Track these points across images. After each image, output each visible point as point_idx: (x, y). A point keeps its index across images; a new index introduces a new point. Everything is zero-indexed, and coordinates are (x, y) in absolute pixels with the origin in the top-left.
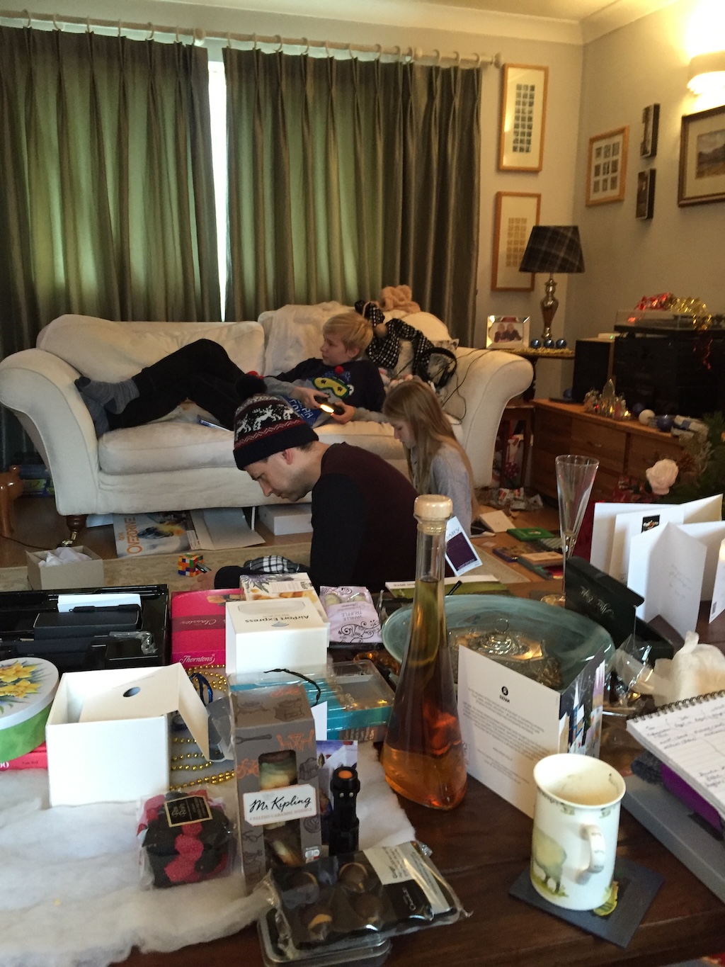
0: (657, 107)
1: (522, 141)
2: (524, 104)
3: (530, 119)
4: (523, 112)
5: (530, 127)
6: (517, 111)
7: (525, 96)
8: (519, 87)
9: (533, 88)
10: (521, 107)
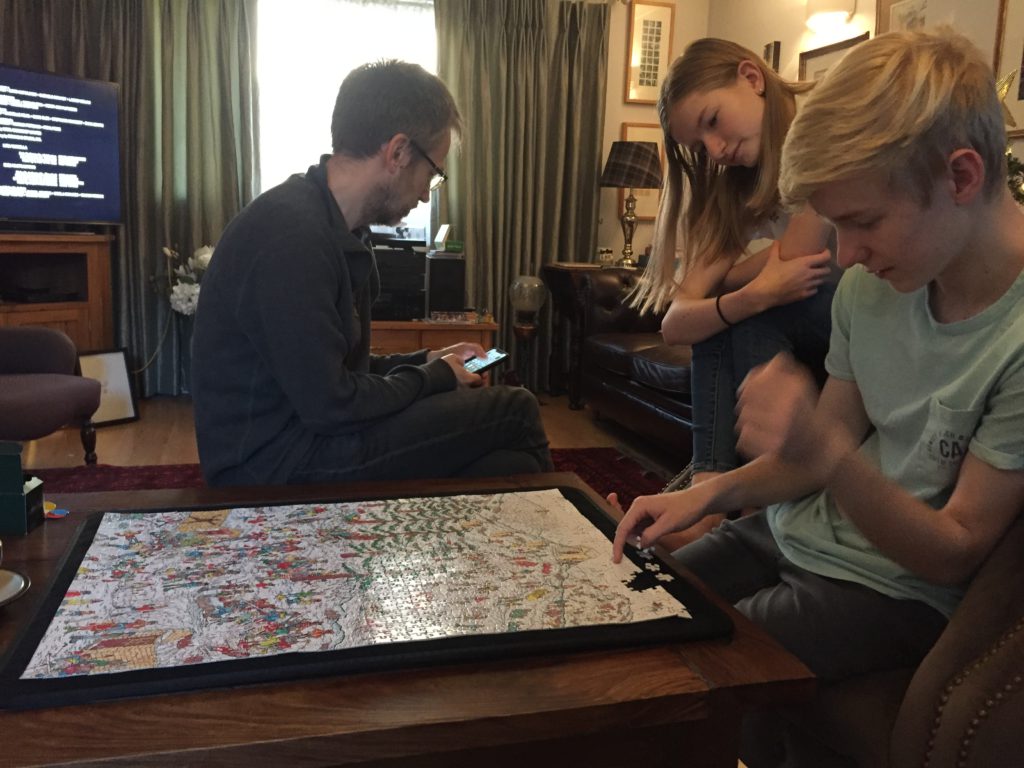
0: (777, 45)
1: (648, 75)
2: (651, 39)
3: (657, 54)
4: (650, 47)
5: (657, 62)
6: (644, 46)
7: (652, 31)
8: (646, 23)
9: (660, 24)
10: (648, 42)
